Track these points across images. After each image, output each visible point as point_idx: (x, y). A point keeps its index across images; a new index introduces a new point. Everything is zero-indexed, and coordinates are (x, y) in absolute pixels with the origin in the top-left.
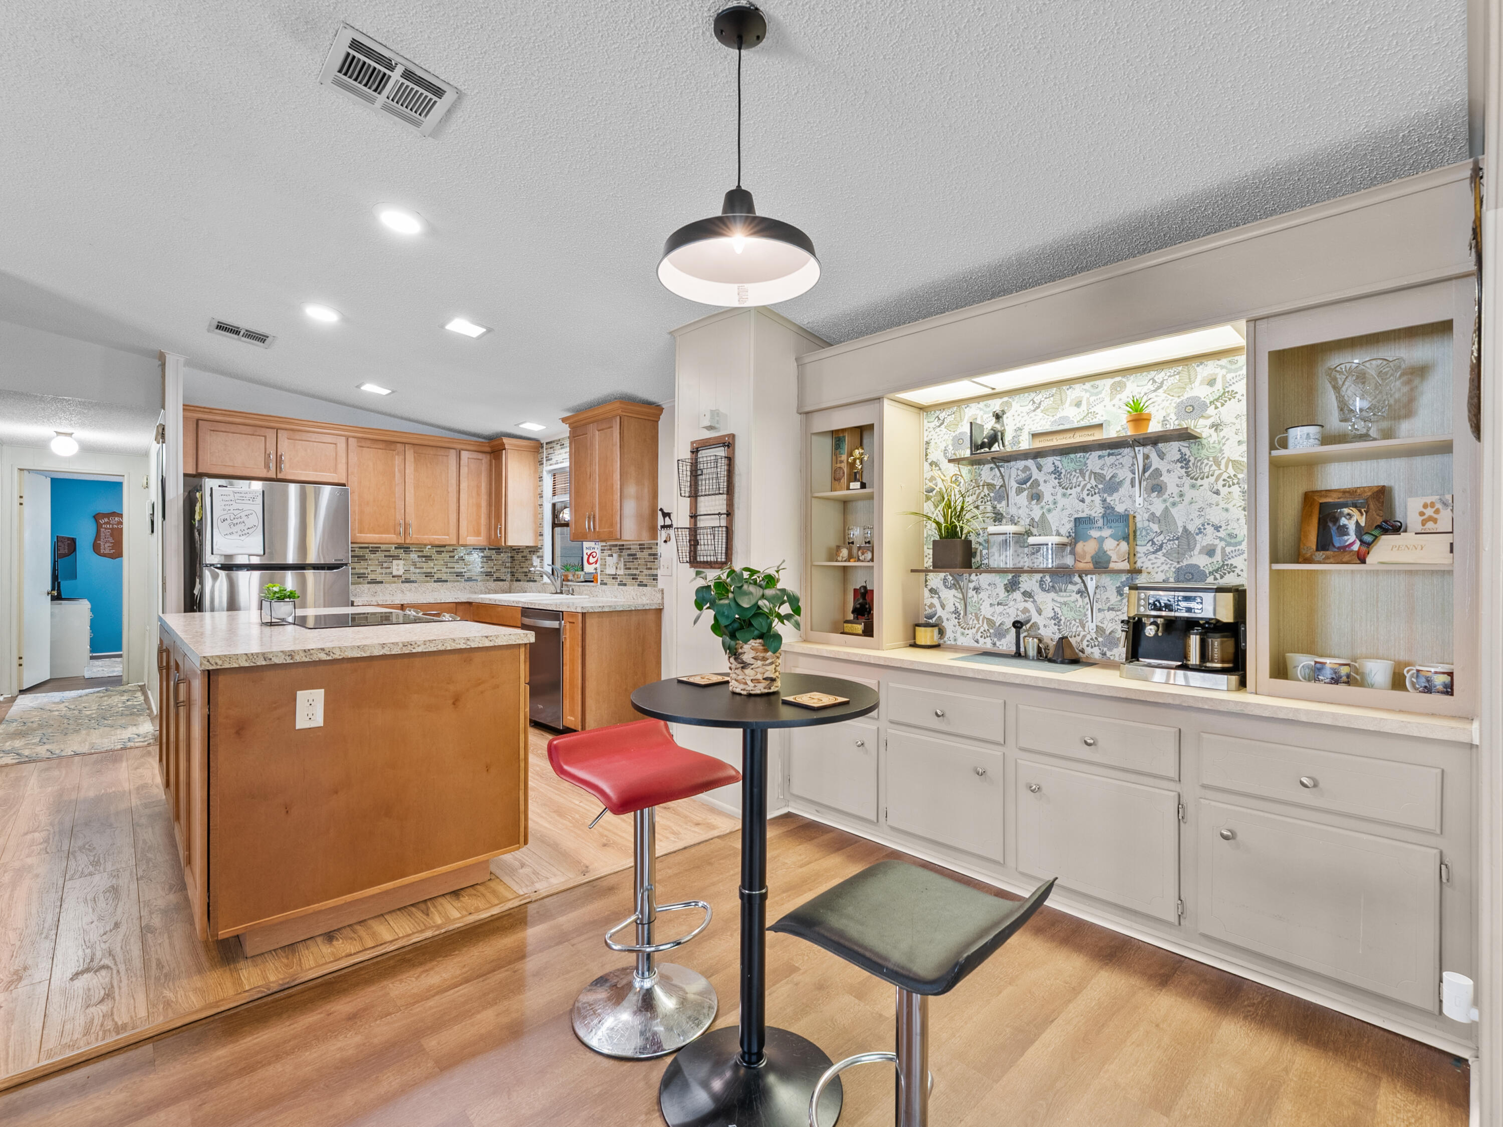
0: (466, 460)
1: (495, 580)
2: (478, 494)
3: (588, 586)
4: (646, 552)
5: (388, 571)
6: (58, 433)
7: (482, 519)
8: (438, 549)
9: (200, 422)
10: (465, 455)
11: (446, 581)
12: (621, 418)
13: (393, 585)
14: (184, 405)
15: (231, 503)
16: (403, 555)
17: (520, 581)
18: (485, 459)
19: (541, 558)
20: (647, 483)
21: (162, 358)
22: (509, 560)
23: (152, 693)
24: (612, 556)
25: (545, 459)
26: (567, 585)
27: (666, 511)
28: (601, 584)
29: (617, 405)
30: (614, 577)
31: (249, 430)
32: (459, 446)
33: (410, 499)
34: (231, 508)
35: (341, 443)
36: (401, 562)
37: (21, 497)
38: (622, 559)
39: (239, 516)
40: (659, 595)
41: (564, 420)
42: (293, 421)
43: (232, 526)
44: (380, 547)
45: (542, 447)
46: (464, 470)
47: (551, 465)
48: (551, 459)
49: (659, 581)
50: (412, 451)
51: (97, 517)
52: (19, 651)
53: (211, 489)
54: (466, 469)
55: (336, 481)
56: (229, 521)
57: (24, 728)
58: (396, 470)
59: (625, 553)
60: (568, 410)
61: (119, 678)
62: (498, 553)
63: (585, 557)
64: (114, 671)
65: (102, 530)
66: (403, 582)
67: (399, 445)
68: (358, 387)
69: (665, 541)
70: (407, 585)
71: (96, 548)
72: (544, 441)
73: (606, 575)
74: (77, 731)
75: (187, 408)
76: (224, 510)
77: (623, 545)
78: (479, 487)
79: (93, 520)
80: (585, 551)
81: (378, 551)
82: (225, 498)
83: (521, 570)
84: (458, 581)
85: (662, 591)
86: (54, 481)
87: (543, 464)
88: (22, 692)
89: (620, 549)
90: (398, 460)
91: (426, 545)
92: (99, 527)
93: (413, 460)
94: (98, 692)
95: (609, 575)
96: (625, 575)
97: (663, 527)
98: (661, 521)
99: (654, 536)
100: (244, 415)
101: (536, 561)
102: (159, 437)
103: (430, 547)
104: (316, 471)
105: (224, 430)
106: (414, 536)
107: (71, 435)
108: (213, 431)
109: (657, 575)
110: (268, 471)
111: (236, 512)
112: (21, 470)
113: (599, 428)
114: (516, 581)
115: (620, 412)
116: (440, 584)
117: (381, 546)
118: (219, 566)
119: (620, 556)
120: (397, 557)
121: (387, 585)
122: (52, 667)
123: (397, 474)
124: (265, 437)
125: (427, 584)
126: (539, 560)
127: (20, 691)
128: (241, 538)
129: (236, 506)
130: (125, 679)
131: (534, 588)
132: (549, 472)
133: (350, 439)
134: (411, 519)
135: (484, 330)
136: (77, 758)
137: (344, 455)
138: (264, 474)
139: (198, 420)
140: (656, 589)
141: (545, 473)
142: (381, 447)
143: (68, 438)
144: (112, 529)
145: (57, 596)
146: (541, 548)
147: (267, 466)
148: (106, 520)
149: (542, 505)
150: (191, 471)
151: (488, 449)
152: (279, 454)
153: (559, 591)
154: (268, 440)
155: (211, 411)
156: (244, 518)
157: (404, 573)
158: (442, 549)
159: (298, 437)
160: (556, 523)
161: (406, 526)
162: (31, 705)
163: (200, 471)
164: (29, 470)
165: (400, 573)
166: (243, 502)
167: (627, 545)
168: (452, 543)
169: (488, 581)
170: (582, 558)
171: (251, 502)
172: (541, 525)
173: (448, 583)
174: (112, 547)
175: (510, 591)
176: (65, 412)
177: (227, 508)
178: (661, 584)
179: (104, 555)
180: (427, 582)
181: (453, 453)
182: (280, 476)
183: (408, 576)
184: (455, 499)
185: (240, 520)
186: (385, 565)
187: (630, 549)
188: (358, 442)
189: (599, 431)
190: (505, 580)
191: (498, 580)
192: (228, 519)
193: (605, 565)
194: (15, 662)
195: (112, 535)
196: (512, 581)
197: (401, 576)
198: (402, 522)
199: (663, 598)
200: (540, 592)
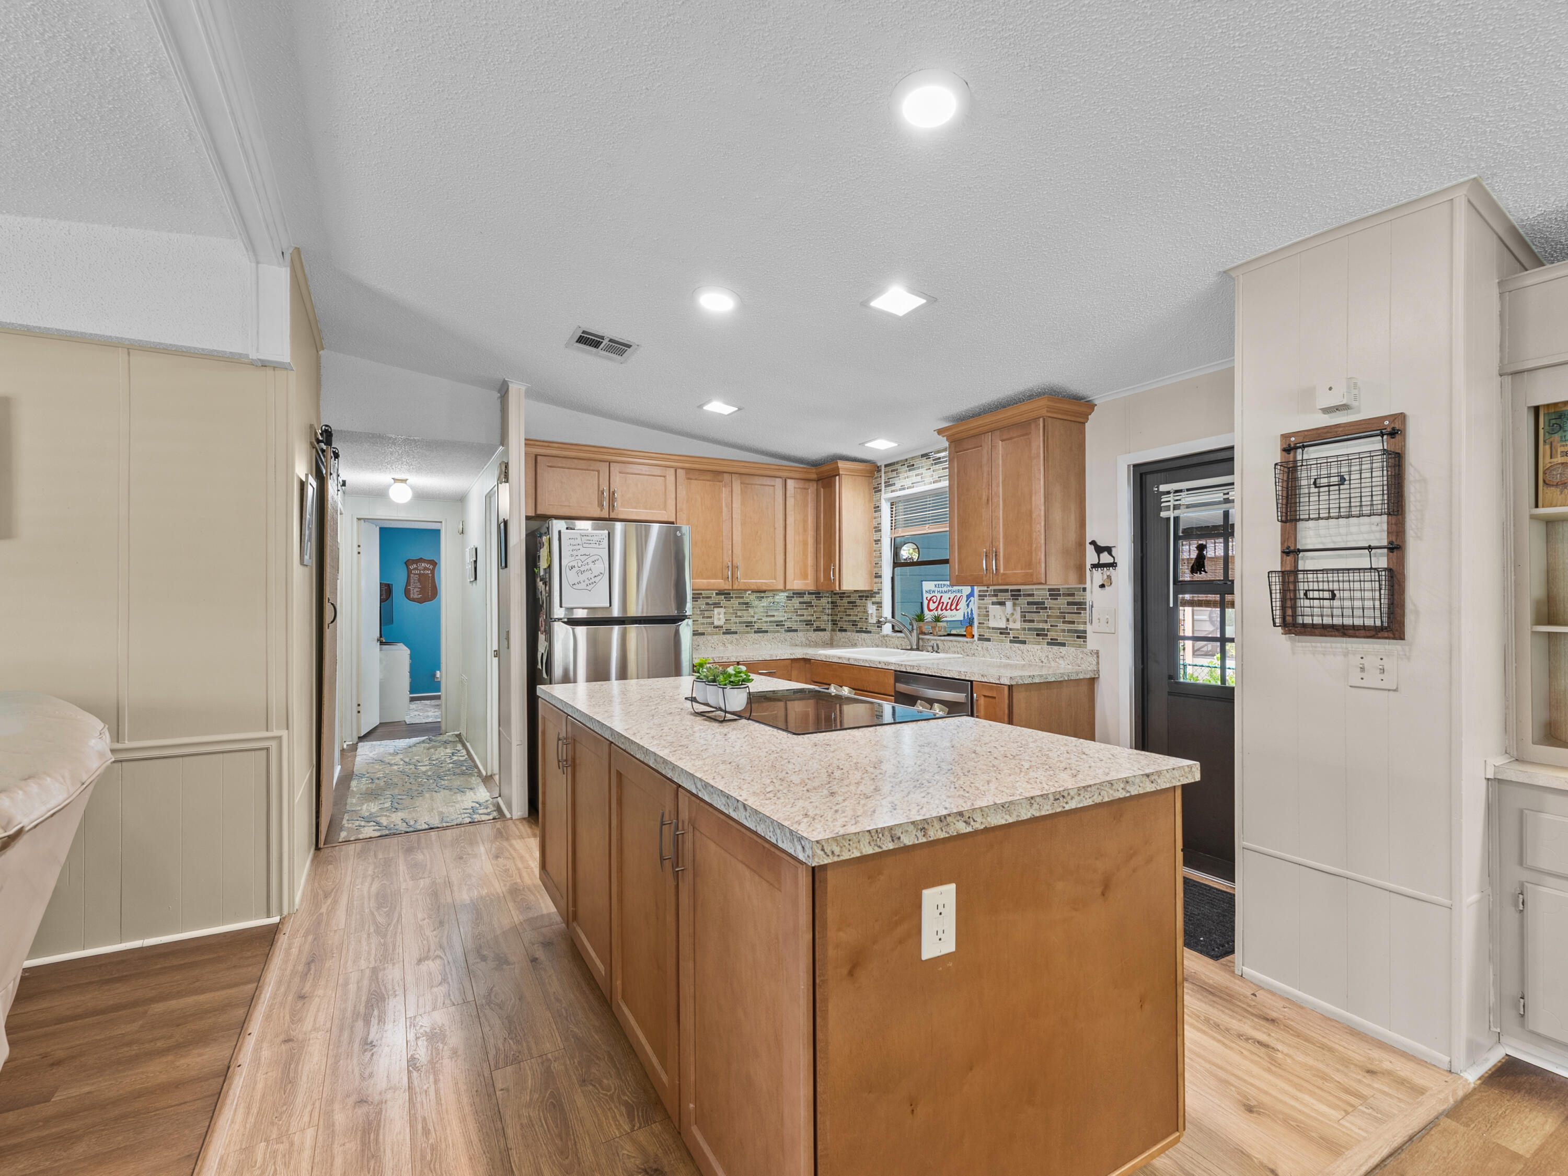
0: (793, 489)
1: (815, 630)
2: (805, 530)
3: (959, 642)
4: (1062, 601)
5: (709, 620)
6: (395, 480)
7: (809, 559)
8: (758, 595)
9: (539, 458)
10: (791, 484)
11: (767, 632)
12: (1044, 420)
13: (715, 637)
14: (526, 440)
15: (577, 547)
16: (724, 603)
17: (845, 631)
18: (812, 488)
19: (879, 605)
20: (1073, 507)
21: (503, 391)
22: (830, 606)
23: (471, 745)
24: (1002, 604)
25: (883, 485)
26: (923, 639)
27: (1101, 543)
28: (979, 639)
29: (1044, 402)
30: (1004, 632)
31: (583, 464)
32: (785, 474)
33: (737, 538)
34: (579, 553)
35: (670, 474)
36: (722, 610)
37: (359, 546)
38: (1018, 609)
39: (586, 562)
40: (1093, 660)
41: (940, 432)
42: (625, 452)
43: (580, 574)
44: (701, 594)
45: (879, 471)
46: (791, 502)
47: (892, 492)
48: (894, 484)
49: (1088, 639)
50: (739, 481)
51: (408, 563)
52: (358, 697)
53: (560, 532)
54: (793, 500)
55: (666, 519)
56: (577, 569)
57: (373, 786)
58: (724, 504)
59: (1023, 601)
60: (947, 419)
61: (437, 725)
62: (818, 598)
63: (926, 602)
64: (428, 716)
65: (412, 575)
66: (724, 633)
67: (725, 475)
68: (700, 407)
69: (1102, 586)
70: (728, 636)
71: (407, 593)
72: (881, 463)
73: (989, 628)
74: (421, 793)
75: (529, 442)
76: (572, 556)
77: (1019, 591)
78: (805, 521)
79: (404, 566)
80: (925, 595)
81: (699, 598)
82: (572, 542)
83: (847, 618)
84: (778, 632)
85: (1097, 653)
86: (383, 531)
87: (880, 490)
88: (361, 739)
89: (1012, 595)
90: (725, 492)
91: (746, 590)
92: (409, 572)
93: (739, 492)
94: (423, 742)
95: (993, 628)
96: (1024, 629)
97: (1095, 566)
98: (1091, 556)
99: (1082, 579)
100: (580, 448)
101: (872, 609)
102: (503, 476)
103: (750, 592)
104: (646, 509)
105: (560, 465)
106: (743, 580)
107: (404, 481)
108: (551, 467)
109: (1085, 632)
110: (602, 510)
111: (583, 558)
112: (359, 519)
113: (1004, 437)
114: (840, 630)
115: (1044, 412)
116: (760, 634)
117: (703, 592)
118: (566, 620)
119: (1014, 605)
120: (717, 605)
121: (709, 637)
122: (382, 708)
123: (724, 509)
124: (599, 472)
125: (748, 635)
126: (875, 607)
127: (359, 738)
128: (588, 588)
129: (583, 551)
130: (443, 728)
131: (869, 641)
132: (888, 500)
133: (678, 471)
134: (738, 561)
135: (923, 301)
136: (433, 834)
137: (673, 489)
138: (597, 513)
139: (536, 456)
140: (1085, 650)
141: (883, 502)
142: (709, 478)
143: (403, 485)
144: (419, 575)
145: (385, 640)
146: (878, 593)
147: (601, 506)
148: (415, 566)
149: (879, 540)
150: (531, 513)
151: (814, 476)
152: (611, 490)
153: (915, 647)
154: (601, 474)
155: (548, 444)
156: (591, 565)
157: (725, 623)
158: (763, 595)
159: (628, 470)
160: (897, 563)
161: (734, 568)
162: (371, 755)
163: (539, 512)
164: (365, 519)
165: (721, 623)
166: (590, 546)
167: (1024, 590)
168: (779, 588)
169: (808, 630)
170: (922, 603)
171: (597, 546)
172: (878, 565)
173: (769, 634)
174: (420, 591)
175: (831, 644)
176: (408, 456)
177: (575, 553)
178: (1092, 642)
179: (413, 600)
180: (748, 633)
181: (779, 483)
182: (613, 516)
183: (728, 626)
184: (782, 536)
185: (587, 567)
186: (707, 614)
187: (1032, 595)
188: (686, 473)
189: (1002, 441)
190: (825, 630)
191: (818, 629)
192: (576, 566)
193: (988, 616)
194: (355, 709)
195: (419, 580)
196: (833, 630)
197: (722, 627)
198: (730, 564)
199: (1098, 663)
200: (877, 646)
